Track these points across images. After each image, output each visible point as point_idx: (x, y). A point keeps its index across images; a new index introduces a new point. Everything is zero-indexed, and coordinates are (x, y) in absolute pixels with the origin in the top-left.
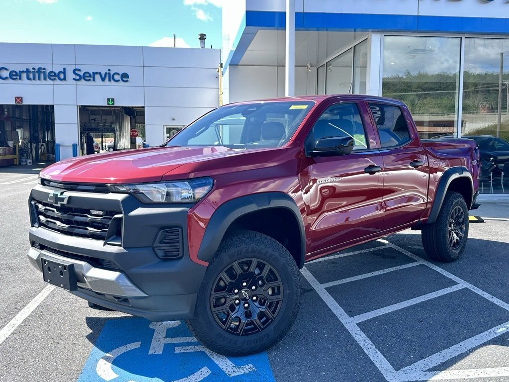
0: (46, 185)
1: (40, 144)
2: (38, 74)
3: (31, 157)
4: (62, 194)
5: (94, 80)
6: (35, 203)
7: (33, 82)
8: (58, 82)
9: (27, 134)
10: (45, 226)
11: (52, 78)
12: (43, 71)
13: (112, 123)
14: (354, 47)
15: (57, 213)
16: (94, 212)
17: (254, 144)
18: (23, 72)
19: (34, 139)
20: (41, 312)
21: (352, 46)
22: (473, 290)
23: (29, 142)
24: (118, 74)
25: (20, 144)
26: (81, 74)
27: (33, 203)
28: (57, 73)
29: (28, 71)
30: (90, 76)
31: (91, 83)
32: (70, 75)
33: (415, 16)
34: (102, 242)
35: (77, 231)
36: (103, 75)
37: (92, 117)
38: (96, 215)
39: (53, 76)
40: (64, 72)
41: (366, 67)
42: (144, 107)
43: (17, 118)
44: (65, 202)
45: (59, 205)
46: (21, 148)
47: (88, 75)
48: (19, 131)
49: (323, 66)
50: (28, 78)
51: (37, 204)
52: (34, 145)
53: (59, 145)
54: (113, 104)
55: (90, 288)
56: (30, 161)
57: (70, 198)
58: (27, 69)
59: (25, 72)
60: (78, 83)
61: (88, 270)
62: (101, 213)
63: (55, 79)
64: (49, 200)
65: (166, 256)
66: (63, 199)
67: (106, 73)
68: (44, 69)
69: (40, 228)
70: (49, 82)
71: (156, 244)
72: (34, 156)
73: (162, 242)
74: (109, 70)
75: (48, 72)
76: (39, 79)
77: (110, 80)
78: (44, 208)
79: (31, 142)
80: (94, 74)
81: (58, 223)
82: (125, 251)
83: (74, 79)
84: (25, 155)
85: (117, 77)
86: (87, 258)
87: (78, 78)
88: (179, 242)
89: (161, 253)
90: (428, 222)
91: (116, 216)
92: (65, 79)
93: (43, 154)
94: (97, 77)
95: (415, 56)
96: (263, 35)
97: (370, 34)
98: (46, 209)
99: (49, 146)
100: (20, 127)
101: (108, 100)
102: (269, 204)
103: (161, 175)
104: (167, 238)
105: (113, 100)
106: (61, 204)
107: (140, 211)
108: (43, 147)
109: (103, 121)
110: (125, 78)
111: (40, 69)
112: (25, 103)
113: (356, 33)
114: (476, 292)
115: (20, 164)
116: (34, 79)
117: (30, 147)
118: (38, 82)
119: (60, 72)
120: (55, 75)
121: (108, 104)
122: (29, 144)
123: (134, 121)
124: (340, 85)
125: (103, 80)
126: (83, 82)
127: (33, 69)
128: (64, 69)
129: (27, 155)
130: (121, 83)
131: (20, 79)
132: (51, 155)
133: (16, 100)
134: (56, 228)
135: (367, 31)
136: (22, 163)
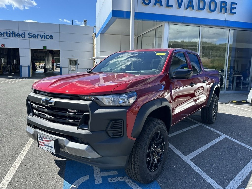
0: (37, 93)
1: (12, 65)
2: (12, 34)
3: (8, 71)
4: (50, 99)
5: (37, 38)
6: (30, 103)
7: (10, 38)
8: (21, 38)
9: (6, 61)
10: (38, 115)
11: (18, 36)
12: (14, 33)
13: (44, 57)
14: (156, 28)
15: (46, 110)
16: (70, 110)
17: (141, 72)
18: (5, 33)
19: (9, 63)
20: (30, 157)
21: (155, 28)
22: (229, 138)
23: (7, 64)
24: (49, 36)
25: (3, 65)
26: (32, 35)
27: (29, 102)
28: (21, 34)
29: (7, 33)
30: (36, 36)
31: (36, 39)
32: (27, 35)
33: (183, 16)
34: (76, 128)
35: (59, 120)
36: (42, 36)
37: (35, 54)
38: (72, 112)
39: (18, 35)
40: (24, 34)
41: (162, 38)
42: (60, 50)
43: (1, 54)
44: (53, 104)
45: (49, 106)
46: (3, 67)
47: (35, 36)
48: (2, 59)
49: (140, 36)
50: (7, 36)
51: (31, 103)
52: (9, 66)
53: (21, 66)
54: (46, 49)
55: (68, 152)
56: (8, 72)
57: (56, 102)
58: (7, 32)
59: (6, 33)
60: (30, 39)
61: (68, 143)
62: (75, 111)
63: (20, 37)
64: (41, 102)
65: (114, 135)
66: (51, 103)
67: (43, 35)
68: (15, 32)
69: (34, 116)
70: (17, 38)
71: (109, 129)
72: (9, 70)
73: (112, 128)
74: (44, 34)
75: (16, 34)
76: (12, 36)
77: (45, 38)
78: (37, 106)
79: (8, 64)
80: (38, 35)
81: (47, 115)
82: (91, 133)
83: (28, 37)
84: (5, 70)
85: (48, 37)
86: (66, 136)
87: (30, 37)
88: (121, 128)
89: (111, 134)
90: (206, 107)
91: (85, 113)
92: (24, 37)
93: (13, 69)
94: (39, 37)
95: (178, 34)
96: (118, 21)
97: (164, 23)
98: (38, 107)
99: (16, 66)
100: (3, 58)
101: (44, 47)
102: (161, 105)
103: (111, 90)
104: (114, 125)
105: (46, 47)
106: (50, 105)
107: (99, 111)
108: (13, 66)
109: (40, 56)
110: (51, 37)
111: (12, 32)
112: (6, 47)
113: (157, 22)
114: (231, 139)
115: (3, 74)
116: (10, 36)
117: (7, 66)
118: (11, 38)
119: (22, 34)
120: (20, 35)
121: (44, 48)
122: (7, 65)
123: (53, 56)
124: (147, 44)
125: (42, 38)
126: (32, 38)
127: (10, 32)
128: (24, 33)
129: (6, 70)
130: (50, 40)
131: (3, 36)
132: (17, 70)
133: (1, 46)
134: (45, 118)
135: (162, 22)
136: (4, 73)
